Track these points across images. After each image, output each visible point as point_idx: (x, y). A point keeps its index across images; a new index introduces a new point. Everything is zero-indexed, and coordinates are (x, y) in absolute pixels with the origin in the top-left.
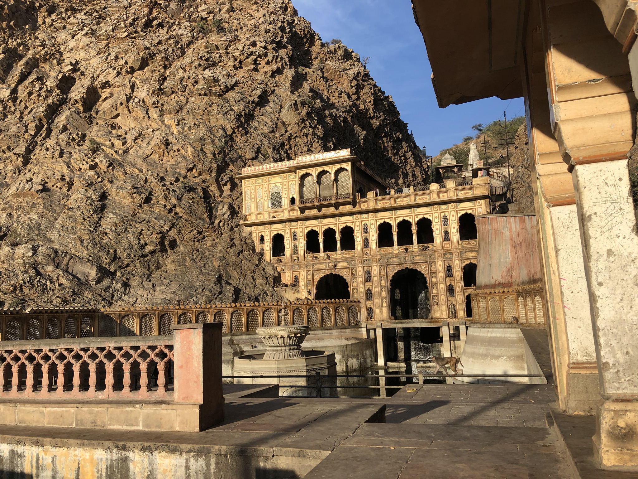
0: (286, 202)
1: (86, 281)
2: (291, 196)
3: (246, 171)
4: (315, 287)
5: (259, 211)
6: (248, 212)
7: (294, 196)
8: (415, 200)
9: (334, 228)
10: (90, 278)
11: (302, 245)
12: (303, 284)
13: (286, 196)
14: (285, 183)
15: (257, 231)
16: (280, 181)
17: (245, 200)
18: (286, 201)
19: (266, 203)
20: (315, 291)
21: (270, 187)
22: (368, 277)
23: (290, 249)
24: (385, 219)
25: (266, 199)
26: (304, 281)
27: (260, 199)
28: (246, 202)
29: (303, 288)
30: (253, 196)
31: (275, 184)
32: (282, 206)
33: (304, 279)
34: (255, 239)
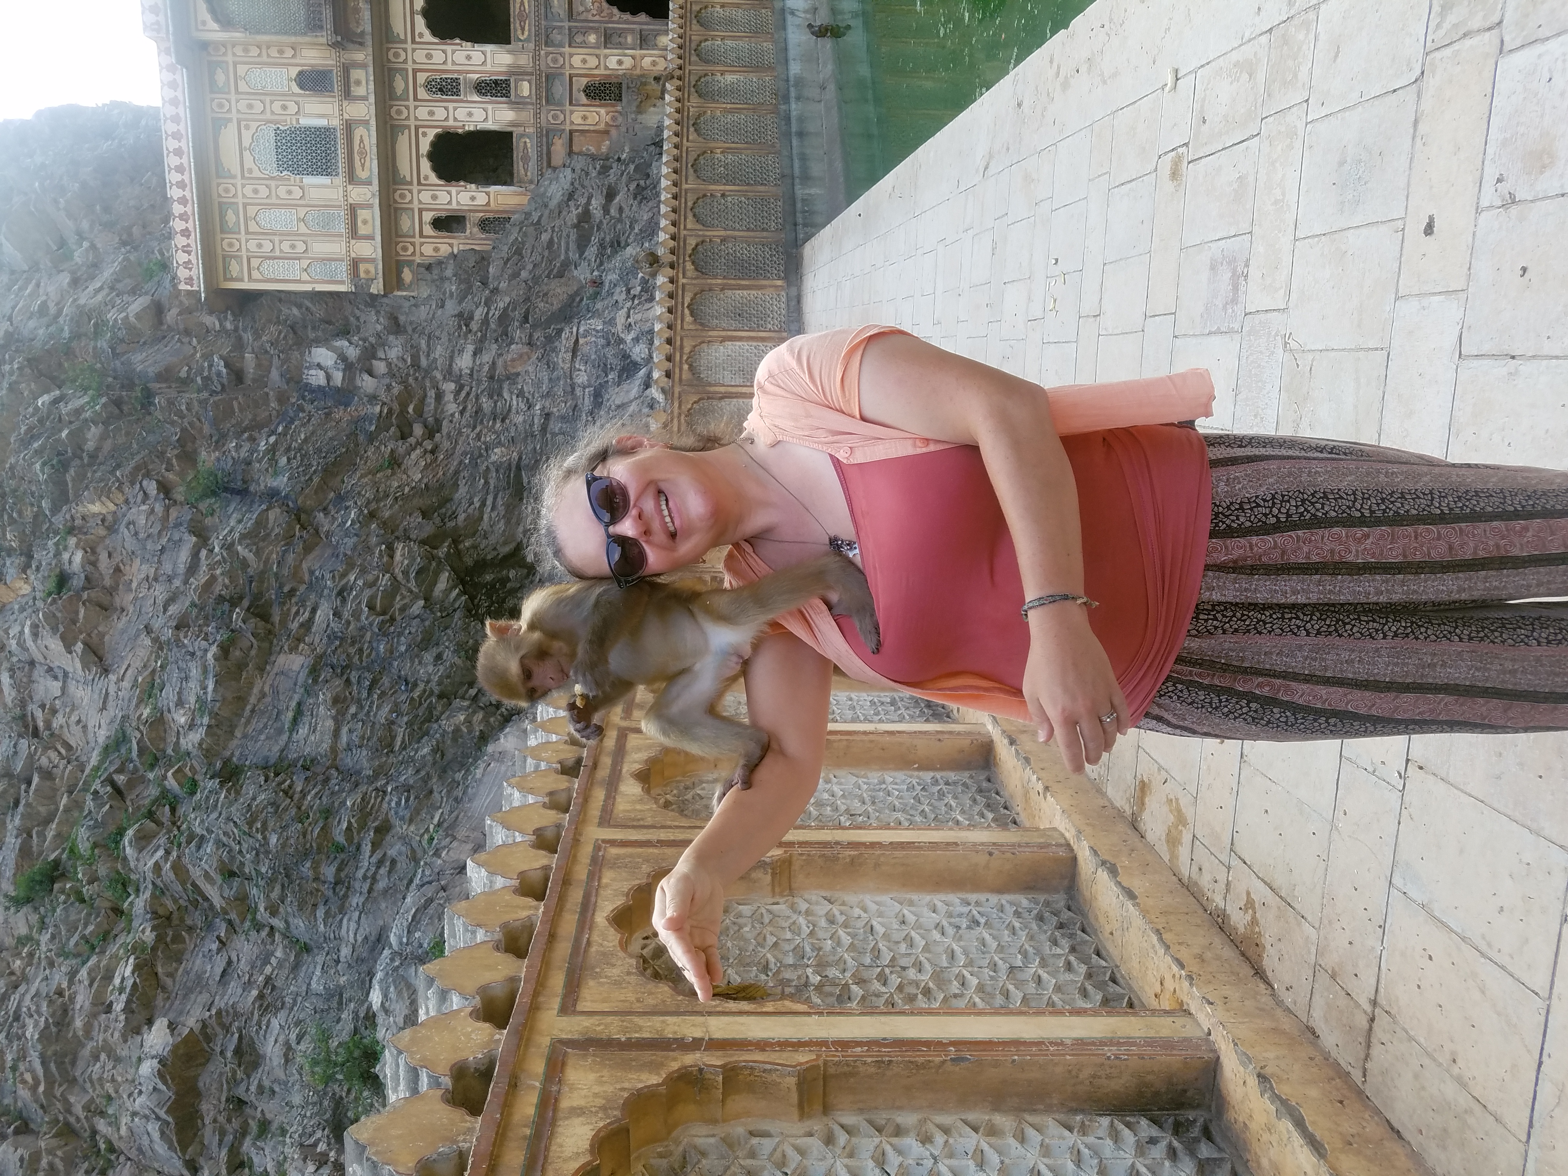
0: (315, 112)
2: (296, 89)
4: (627, 16)
5: (342, 228)
6: (342, 271)
11: (477, 60)
12: (614, 64)
13: (293, 108)
14: (242, 106)
15: (417, 240)
16: (232, 128)
17: (299, 281)
18: (309, 109)
19: (314, 194)
20: (643, 17)
21: (256, 173)
23: (490, 109)
25: (297, 193)
26: (606, 57)
27: (299, 220)
28: (305, 277)
29: (628, 62)
30: (286, 246)
31: (246, 154)
32: (327, 129)
33: (598, 56)
34: (445, 250)
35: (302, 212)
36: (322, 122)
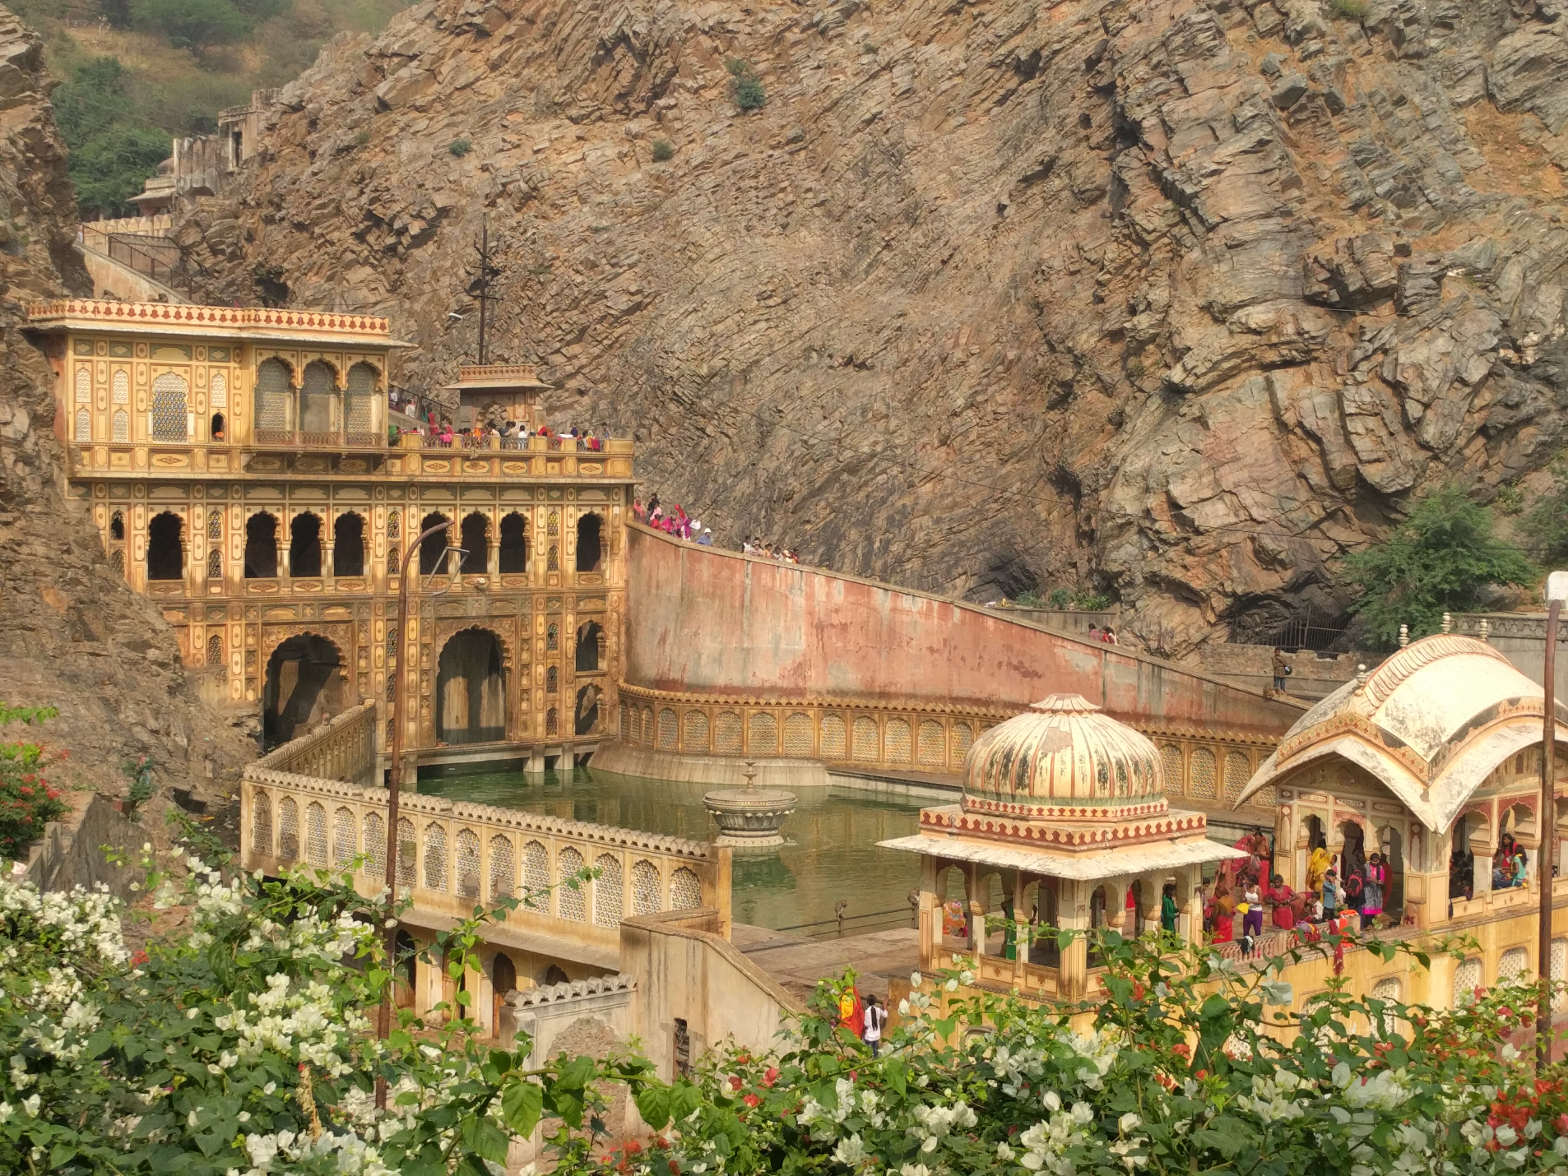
0: (197, 426)
2: (213, 412)
3: (80, 310)
4: (265, 667)
5: (116, 440)
6: (84, 438)
7: (224, 412)
8: (501, 470)
9: (319, 515)
11: (233, 552)
12: (235, 659)
13: (199, 409)
15: (107, 501)
17: (74, 400)
18: (198, 422)
19: (139, 420)
20: (265, 678)
21: (153, 375)
23: (203, 562)
24: (437, 506)
25: (142, 407)
26: (240, 653)
27: (121, 405)
28: (78, 406)
29: (236, 669)
30: (102, 393)
31: (168, 369)
32: (185, 434)
33: (240, 646)
34: (101, 526)
35: (127, 408)
36: (190, 430)
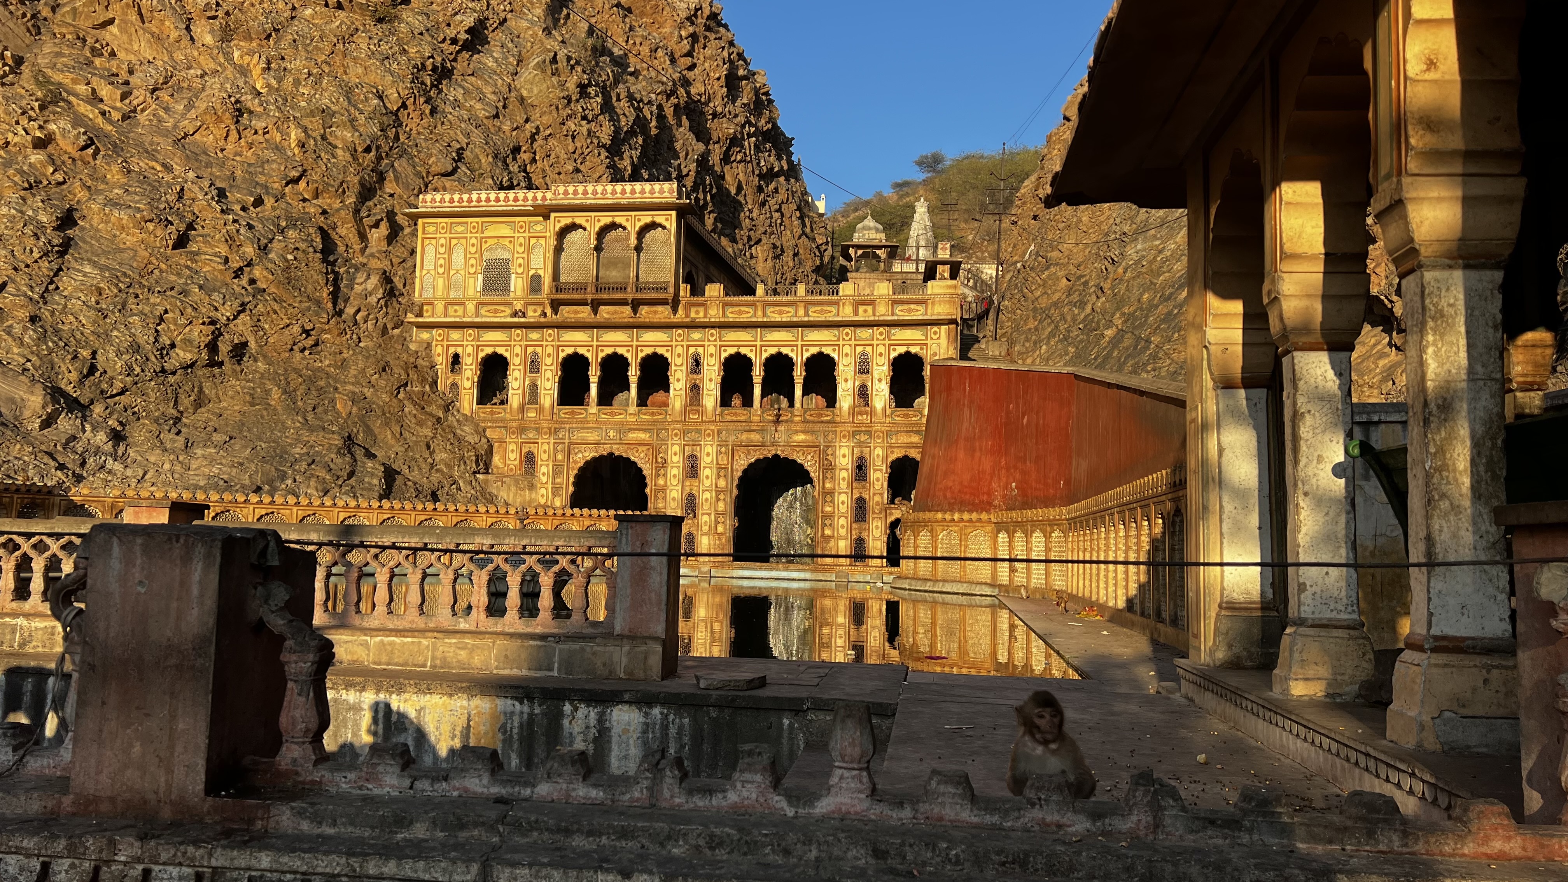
0: (517, 284)
1: (16, 418)
2: (531, 273)
3: (429, 201)
4: (572, 479)
5: (453, 295)
6: (428, 295)
8: (807, 314)
9: (626, 355)
10: (27, 413)
11: (548, 385)
12: (544, 470)
13: (520, 271)
14: (522, 240)
15: (445, 343)
16: (510, 233)
17: (422, 268)
18: (519, 281)
20: (571, 489)
22: (692, 469)
23: (520, 391)
24: (739, 346)
25: (472, 271)
26: (547, 466)
27: (458, 270)
28: (424, 272)
29: (544, 479)
30: (441, 261)
31: (496, 240)
32: (509, 290)
33: (548, 460)
34: (439, 360)
35: (462, 272)
